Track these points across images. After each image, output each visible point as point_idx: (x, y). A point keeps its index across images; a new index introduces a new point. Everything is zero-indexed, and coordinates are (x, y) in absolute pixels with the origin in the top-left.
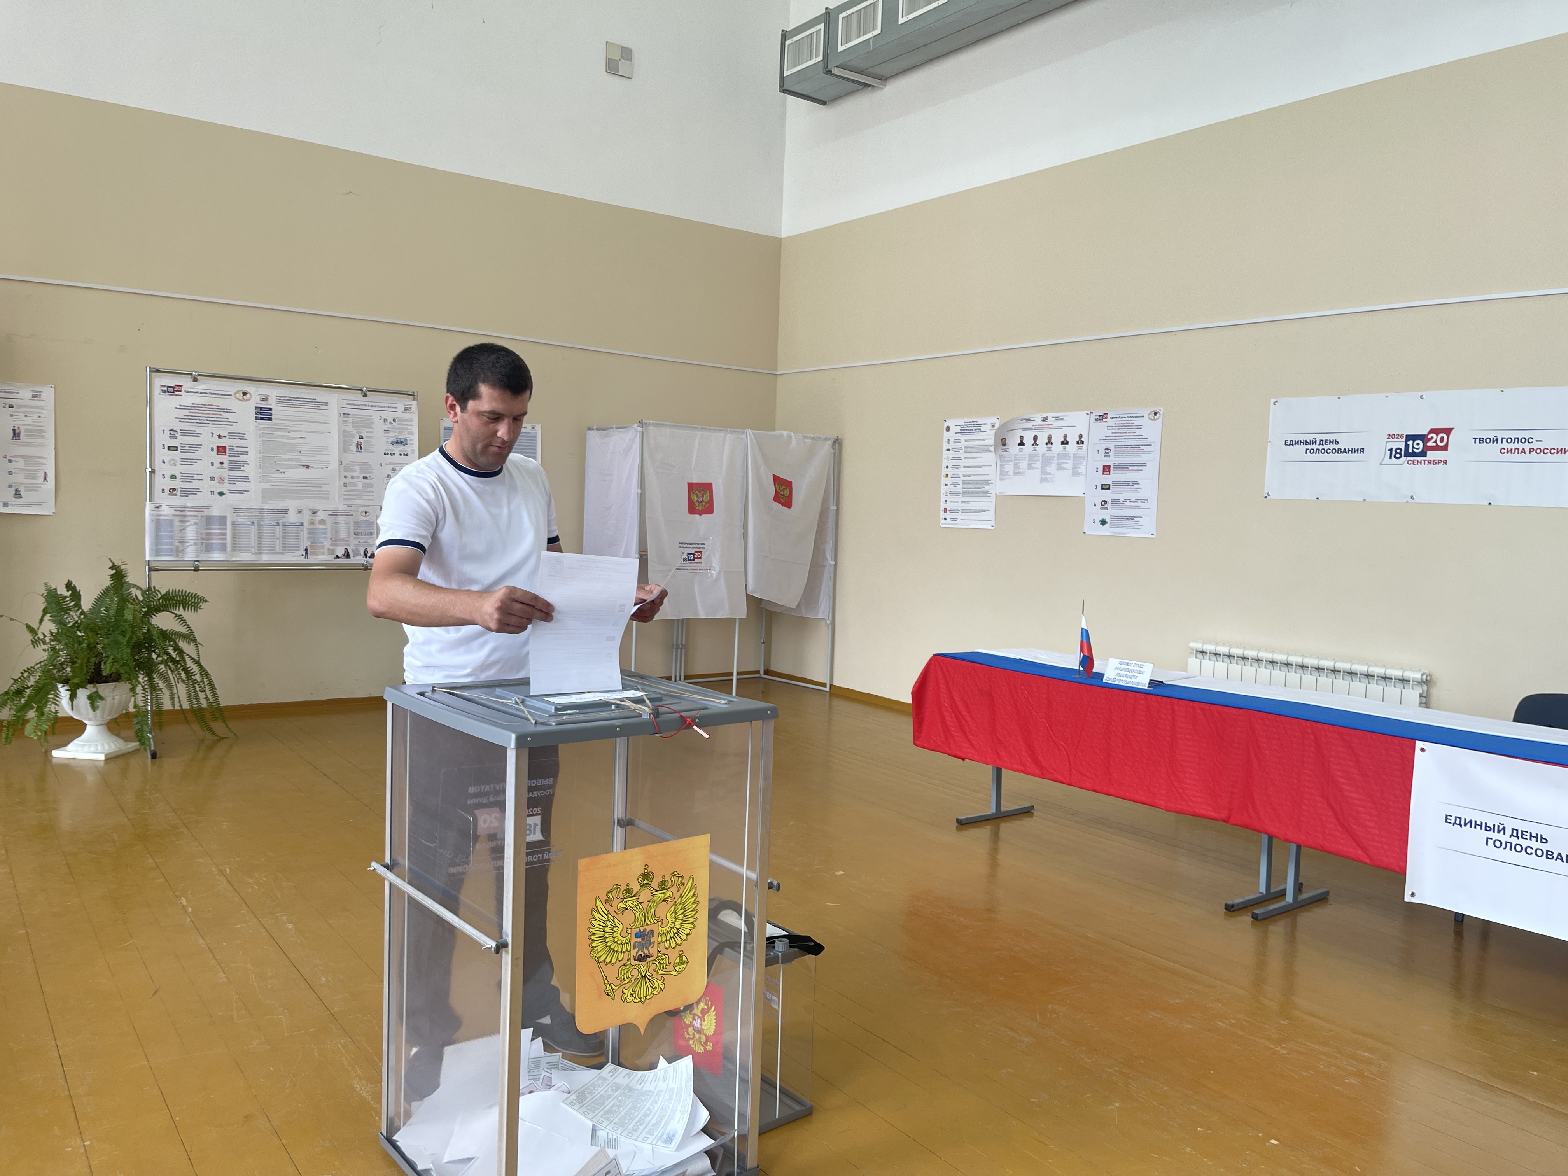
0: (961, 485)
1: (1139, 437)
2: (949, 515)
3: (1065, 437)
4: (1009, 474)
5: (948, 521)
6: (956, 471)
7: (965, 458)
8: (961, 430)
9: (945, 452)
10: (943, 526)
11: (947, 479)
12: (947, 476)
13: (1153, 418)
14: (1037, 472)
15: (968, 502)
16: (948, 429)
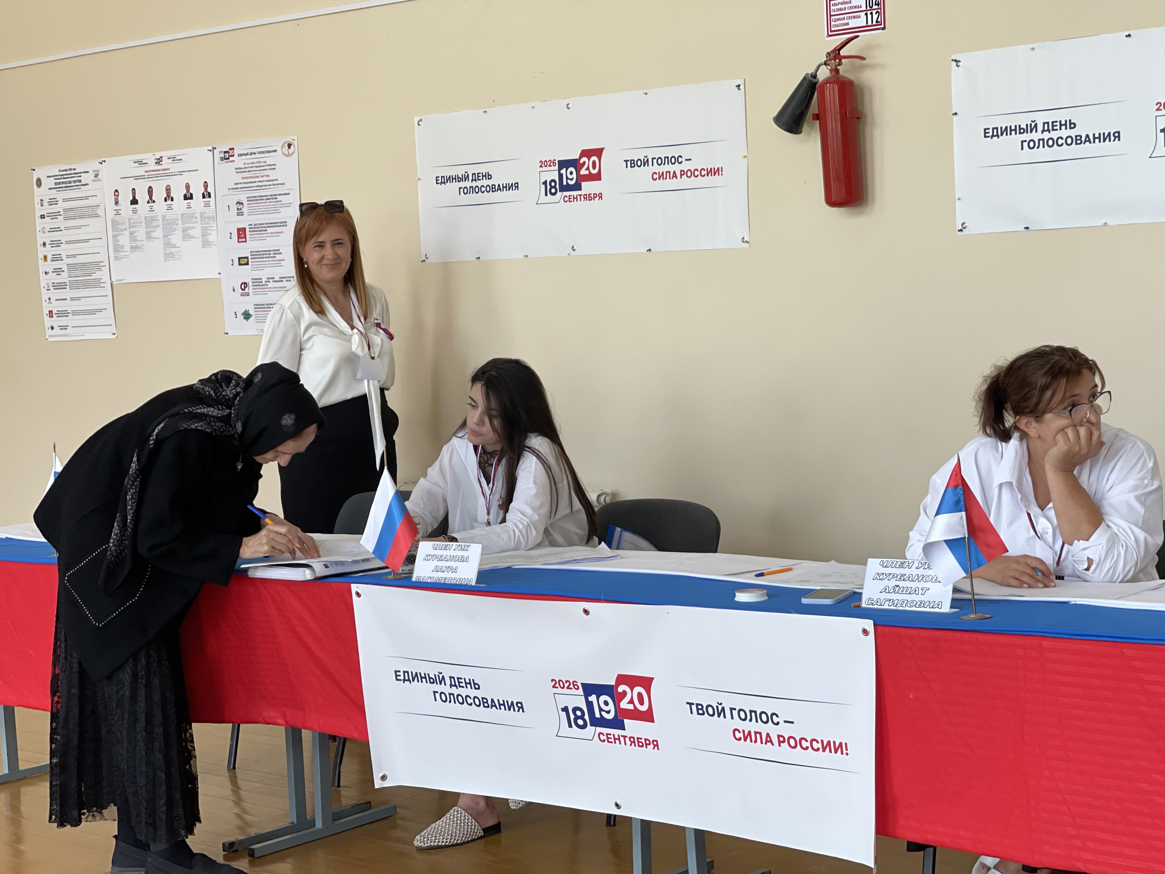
0: (66, 270)
1: (275, 182)
2: (56, 321)
3: (188, 187)
4: (125, 249)
5: (57, 331)
6: (56, 251)
7: (67, 228)
8: (56, 184)
9: (38, 220)
10: (50, 339)
11: (46, 263)
12: (45, 258)
13: (287, 153)
14: (160, 243)
15: (79, 299)
16: (39, 183)
